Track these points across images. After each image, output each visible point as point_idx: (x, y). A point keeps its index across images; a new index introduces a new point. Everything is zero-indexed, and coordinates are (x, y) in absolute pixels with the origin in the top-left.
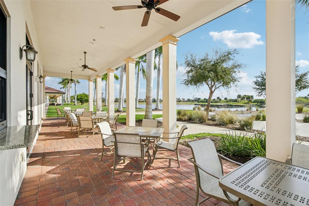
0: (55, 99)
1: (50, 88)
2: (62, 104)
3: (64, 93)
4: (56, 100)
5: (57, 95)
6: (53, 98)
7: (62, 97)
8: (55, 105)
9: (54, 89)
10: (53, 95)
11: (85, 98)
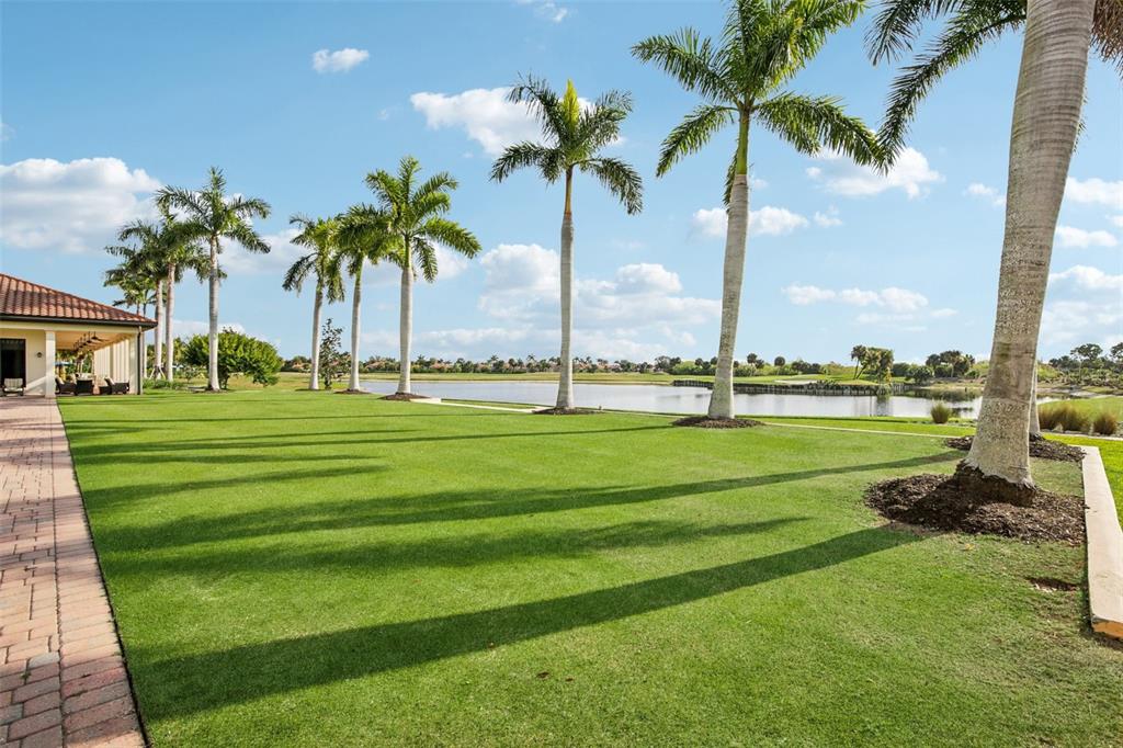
0: (82, 357)
1: (63, 295)
2: (133, 389)
3: (151, 325)
4: (89, 361)
5: (102, 332)
6: (74, 352)
7: (134, 349)
8: (96, 389)
9: (86, 301)
10: (76, 334)
11: (240, 353)
